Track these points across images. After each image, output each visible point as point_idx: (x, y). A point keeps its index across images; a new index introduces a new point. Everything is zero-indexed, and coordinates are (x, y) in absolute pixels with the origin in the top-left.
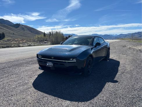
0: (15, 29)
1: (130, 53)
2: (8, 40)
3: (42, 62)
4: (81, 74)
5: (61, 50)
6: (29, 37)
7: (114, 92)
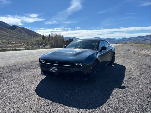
0: (11, 31)
1: (134, 57)
2: (4, 43)
3: (45, 66)
4: (87, 79)
5: (66, 54)
6: (27, 40)
7: (123, 99)
